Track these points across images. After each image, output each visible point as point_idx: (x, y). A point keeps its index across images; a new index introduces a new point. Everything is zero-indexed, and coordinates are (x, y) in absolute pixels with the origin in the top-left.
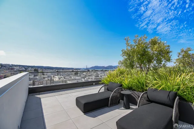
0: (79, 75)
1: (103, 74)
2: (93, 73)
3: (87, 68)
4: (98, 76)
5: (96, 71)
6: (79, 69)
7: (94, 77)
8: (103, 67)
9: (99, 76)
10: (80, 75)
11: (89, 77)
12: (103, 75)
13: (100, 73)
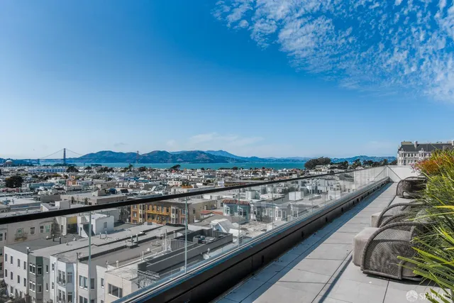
0: (26, 187)
1: (133, 183)
2: (93, 178)
3: (65, 159)
4: (113, 192)
5: (106, 170)
6: (29, 163)
7: (96, 193)
8: (133, 157)
9: (118, 190)
10: (32, 189)
11: (75, 196)
12: (132, 187)
13: (121, 178)
